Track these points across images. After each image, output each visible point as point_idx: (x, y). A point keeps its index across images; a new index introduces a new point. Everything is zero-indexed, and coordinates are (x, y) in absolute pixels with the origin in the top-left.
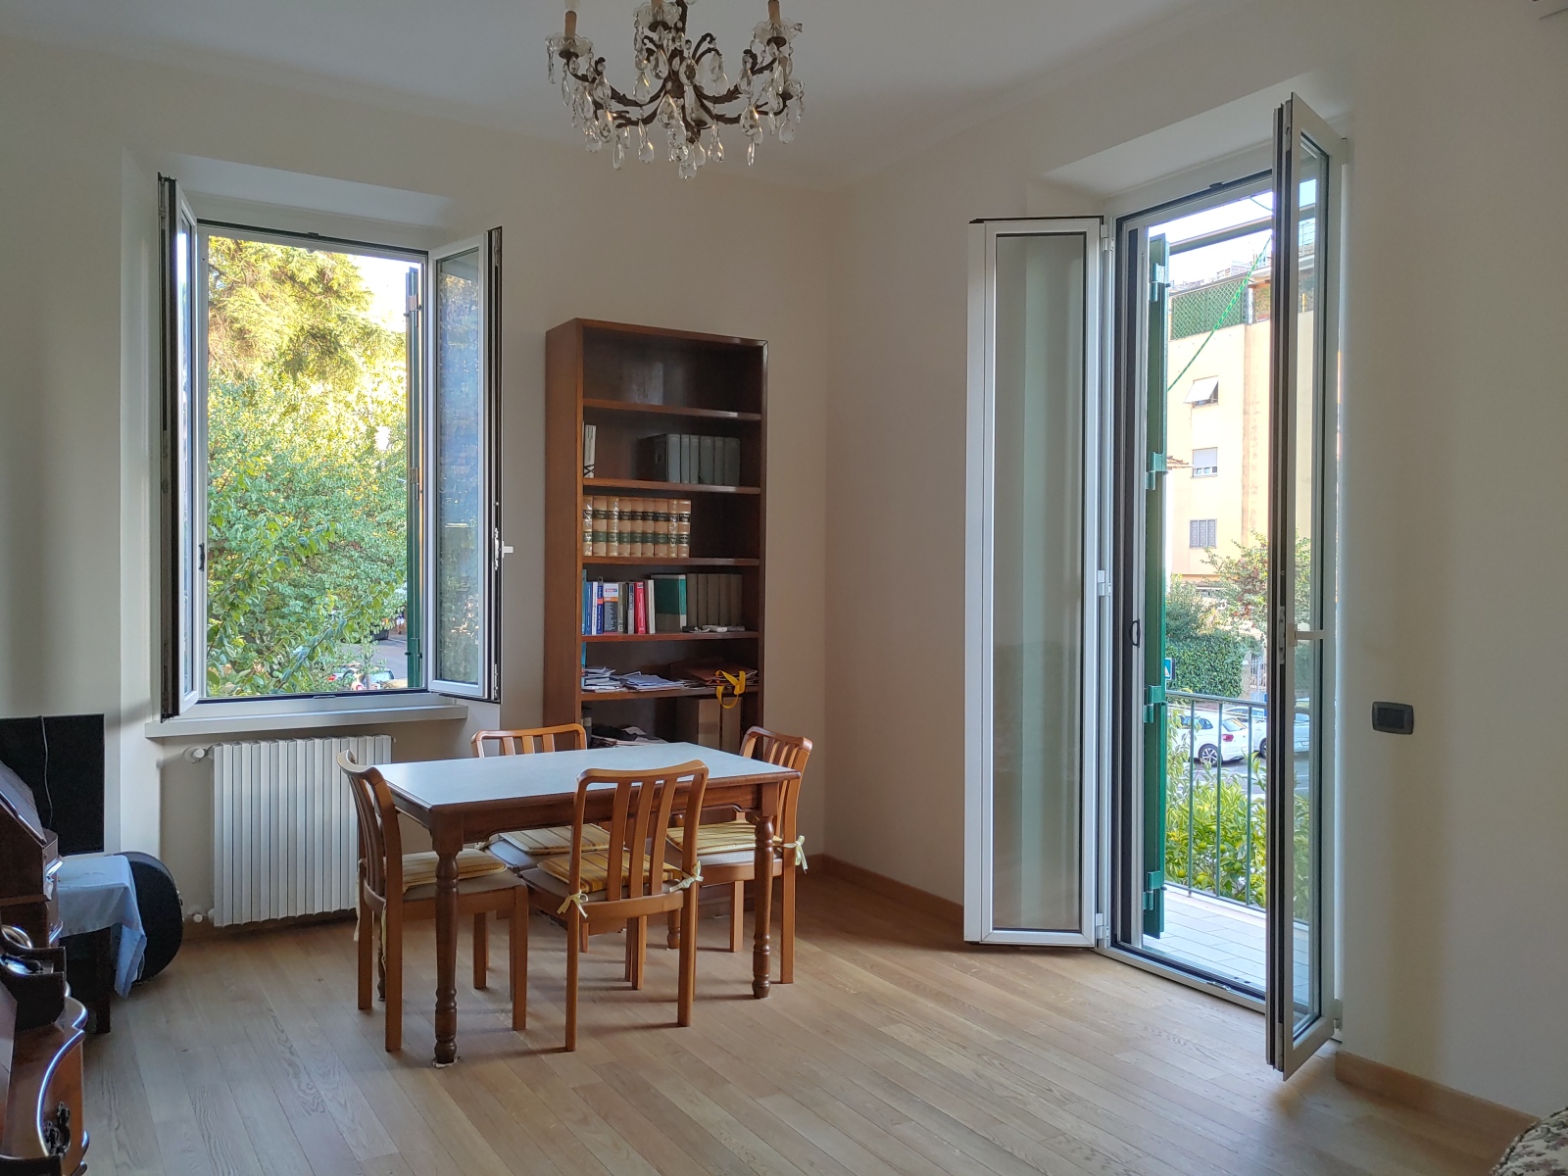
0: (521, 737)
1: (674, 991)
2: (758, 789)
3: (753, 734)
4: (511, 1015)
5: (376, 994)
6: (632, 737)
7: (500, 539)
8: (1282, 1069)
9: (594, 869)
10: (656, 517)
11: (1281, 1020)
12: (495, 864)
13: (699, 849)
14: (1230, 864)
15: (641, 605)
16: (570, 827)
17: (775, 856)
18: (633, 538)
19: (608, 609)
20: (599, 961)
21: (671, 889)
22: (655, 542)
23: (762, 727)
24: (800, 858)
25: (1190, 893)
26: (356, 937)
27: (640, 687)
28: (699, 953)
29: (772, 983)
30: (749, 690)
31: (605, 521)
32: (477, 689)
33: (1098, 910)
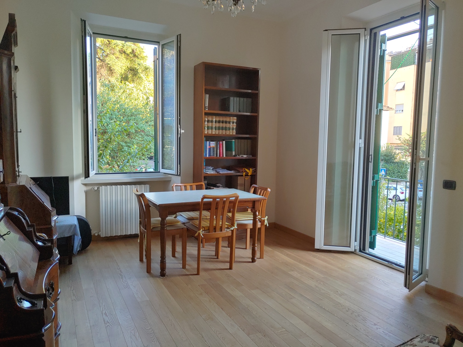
0: (186, 186)
1: (228, 259)
2: (254, 203)
3: (253, 187)
4: (182, 264)
5: (144, 257)
6: (218, 187)
7: (180, 128)
8: (408, 289)
9: (205, 224)
10: (226, 122)
11: (409, 274)
12: (178, 222)
13: (236, 219)
14: (399, 229)
15: (221, 149)
16: (199, 211)
17: (259, 222)
18: (219, 128)
19: (212, 149)
20: (207, 251)
21: (228, 230)
22: (226, 130)
23: (257, 185)
24: (266, 222)
25: (385, 237)
26: (139, 241)
27: (221, 172)
28: (236, 249)
29: (257, 258)
30: (253, 174)
31: (211, 123)
32: (174, 172)
33: (355, 241)
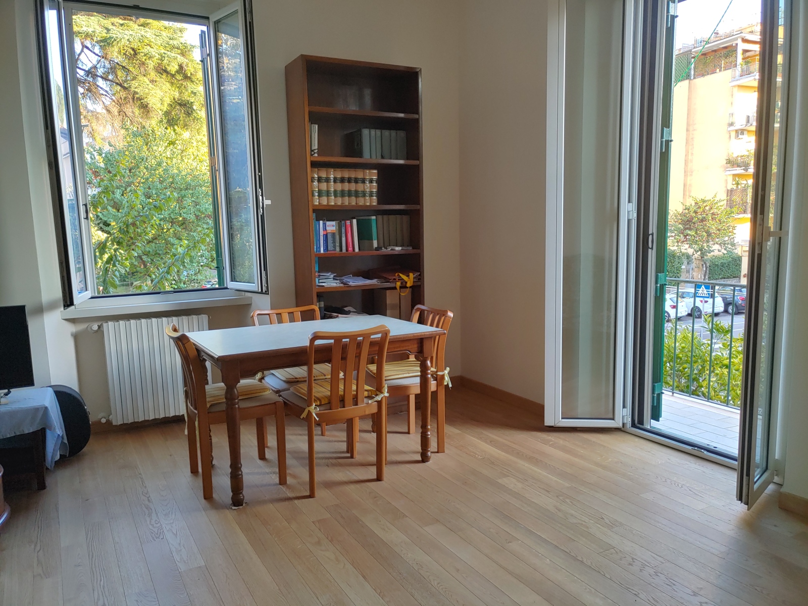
0: (280, 314)
1: (374, 459)
2: (421, 342)
3: (418, 309)
4: (278, 475)
5: (200, 464)
6: (348, 313)
7: (262, 196)
8: (747, 503)
9: (322, 391)
10: (356, 181)
11: (747, 473)
12: (266, 389)
13: (385, 377)
15: (349, 235)
16: (306, 366)
17: (432, 379)
18: (343, 194)
19: (329, 237)
20: (331, 441)
21: (370, 402)
22: (357, 196)
23: (424, 305)
24: (447, 380)
25: (673, 393)
26: (186, 432)
27: (351, 284)
28: (388, 435)
29: (432, 452)
30: (415, 284)
31: (325, 184)
32: (255, 286)
33: (624, 407)
